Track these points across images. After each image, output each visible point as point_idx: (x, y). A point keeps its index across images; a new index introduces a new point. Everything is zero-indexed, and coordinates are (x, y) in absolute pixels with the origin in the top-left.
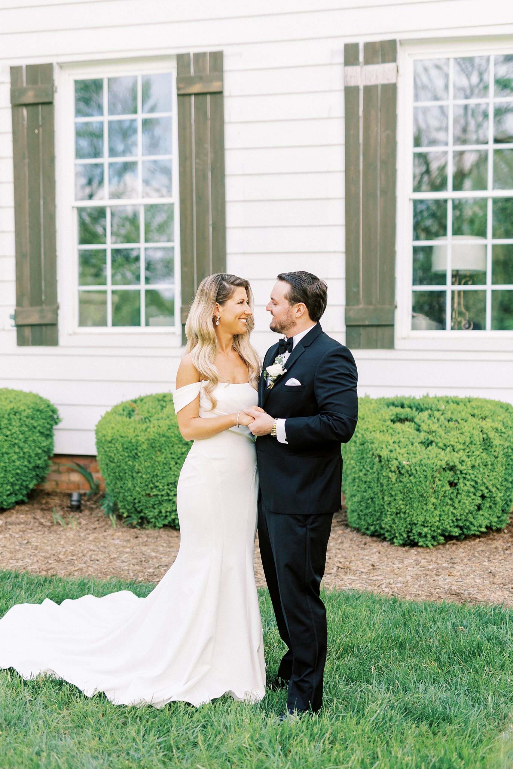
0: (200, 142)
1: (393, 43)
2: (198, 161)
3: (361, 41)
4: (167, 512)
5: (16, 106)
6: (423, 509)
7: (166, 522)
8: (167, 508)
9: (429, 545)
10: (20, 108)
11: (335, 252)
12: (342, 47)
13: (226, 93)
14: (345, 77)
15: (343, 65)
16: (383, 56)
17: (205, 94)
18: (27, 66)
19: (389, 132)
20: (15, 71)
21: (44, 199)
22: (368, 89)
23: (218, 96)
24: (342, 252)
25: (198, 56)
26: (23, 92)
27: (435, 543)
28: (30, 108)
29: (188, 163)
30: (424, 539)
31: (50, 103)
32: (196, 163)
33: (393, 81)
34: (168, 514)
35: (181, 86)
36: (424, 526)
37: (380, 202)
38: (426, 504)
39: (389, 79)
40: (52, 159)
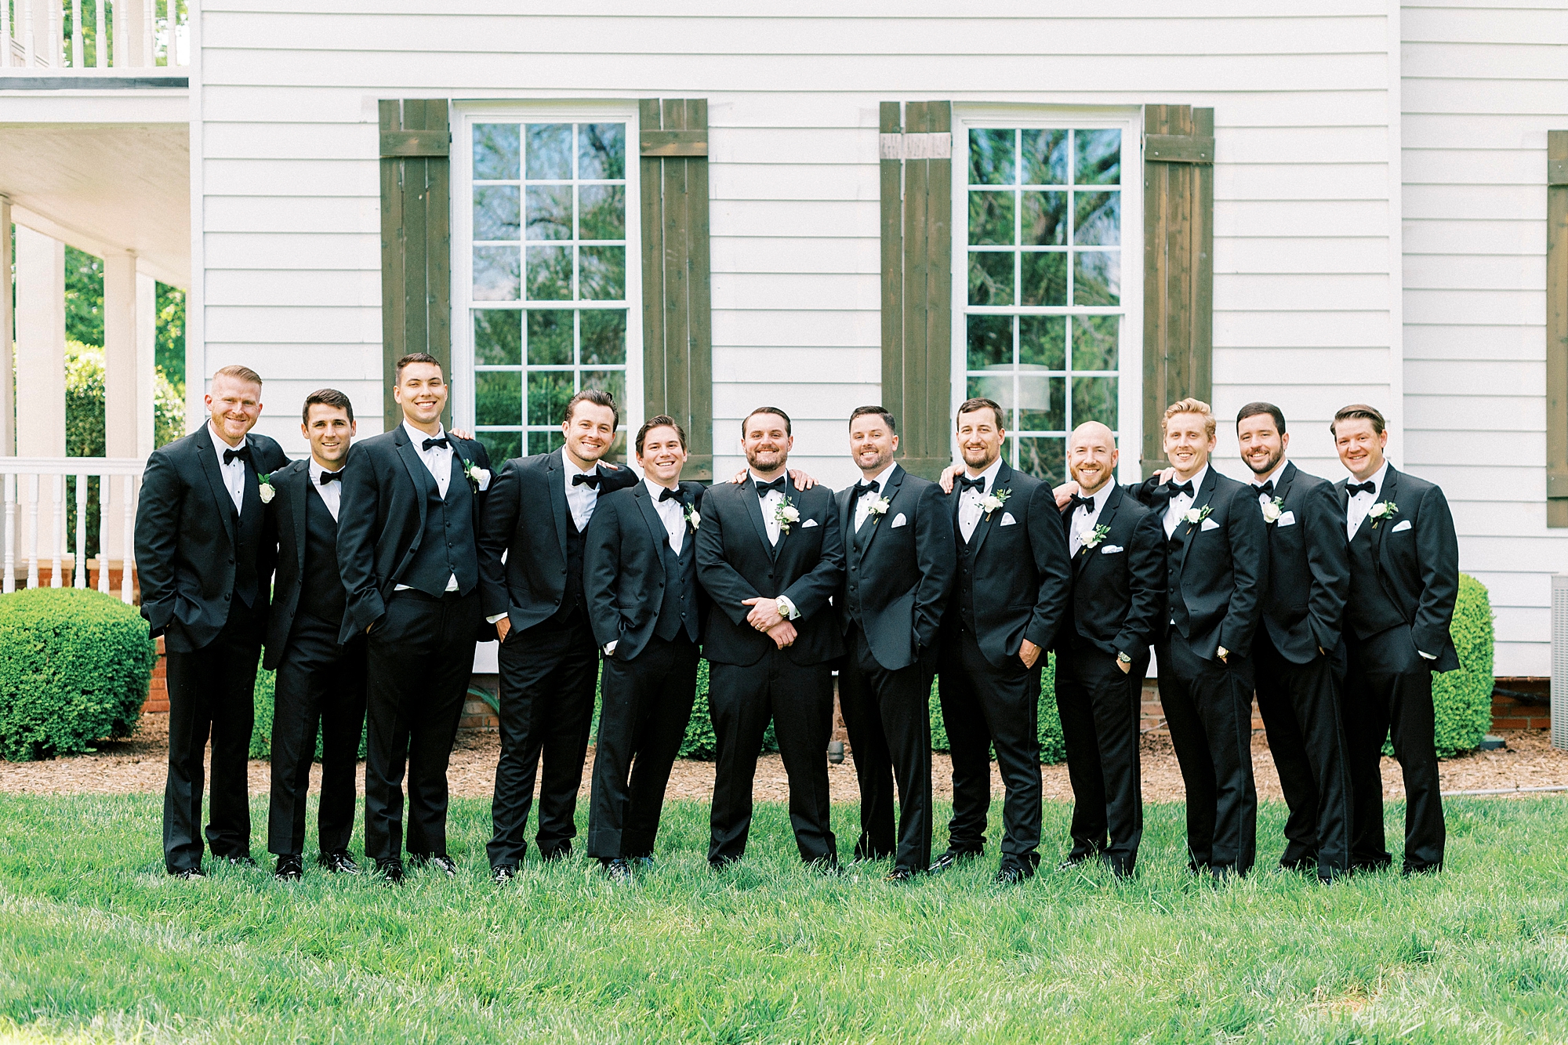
0: (672, 225)
1: (946, 106)
2: (669, 251)
3: (903, 100)
4: (694, 734)
5: (387, 160)
6: (1047, 713)
7: (691, 749)
8: (696, 729)
9: (1051, 760)
10: (394, 165)
11: (866, 383)
12: (878, 107)
13: (711, 159)
14: (882, 147)
15: (878, 131)
16: (932, 121)
17: (681, 158)
18: (406, 101)
19: (941, 224)
20: (386, 107)
21: (432, 296)
22: (911, 164)
23: (700, 162)
24: (877, 384)
25: (669, 103)
26: (401, 139)
27: (1057, 759)
28: (411, 163)
29: (656, 253)
30: (1046, 753)
31: (444, 159)
32: (667, 254)
33: (948, 157)
34: (697, 737)
35: (645, 144)
36: (1048, 736)
37: (931, 315)
38: (1051, 707)
39: (942, 154)
40: (446, 239)
